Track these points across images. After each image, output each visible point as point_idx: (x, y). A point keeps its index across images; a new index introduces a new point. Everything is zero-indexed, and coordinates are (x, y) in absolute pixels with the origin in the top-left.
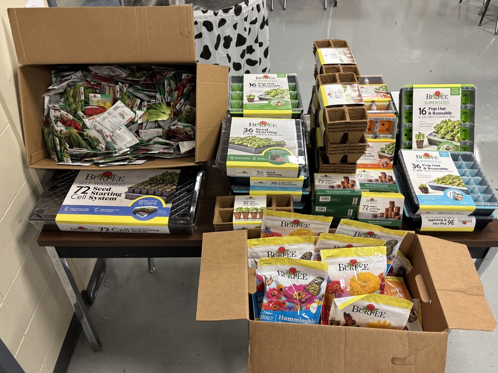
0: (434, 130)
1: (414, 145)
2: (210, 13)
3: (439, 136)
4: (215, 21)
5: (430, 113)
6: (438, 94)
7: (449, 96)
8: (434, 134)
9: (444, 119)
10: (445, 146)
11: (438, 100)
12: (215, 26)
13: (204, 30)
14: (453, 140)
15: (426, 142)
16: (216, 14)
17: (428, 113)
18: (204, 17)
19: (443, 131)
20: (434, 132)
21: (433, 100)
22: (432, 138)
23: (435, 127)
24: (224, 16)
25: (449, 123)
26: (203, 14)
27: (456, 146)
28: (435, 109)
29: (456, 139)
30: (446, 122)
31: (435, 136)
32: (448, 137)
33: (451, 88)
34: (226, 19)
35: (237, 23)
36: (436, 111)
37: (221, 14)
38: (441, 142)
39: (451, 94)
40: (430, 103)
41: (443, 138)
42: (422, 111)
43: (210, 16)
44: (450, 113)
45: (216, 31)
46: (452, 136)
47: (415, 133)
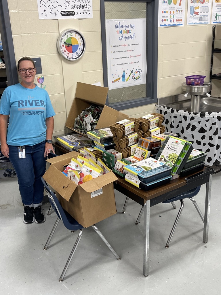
0: (168, 156)
1: (159, 159)
2: (187, 112)
3: (169, 159)
4: (189, 117)
5: (170, 149)
6: (177, 142)
7: (180, 144)
8: (167, 157)
9: (174, 153)
10: (168, 164)
11: (176, 144)
12: (188, 119)
13: (183, 119)
14: (172, 162)
15: (163, 160)
16: (190, 114)
17: (170, 148)
18: (184, 114)
19: (171, 157)
20: (168, 157)
21: (174, 144)
22: (166, 159)
23: (169, 155)
24: (194, 115)
25: (175, 155)
26: (184, 112)
27: (172, 165)
28: (173, 148)
29: (173, 162)
30: (174, 154)
31: (167, 158)
32: (171, 160)
33: (182, 141)
34: (195, 117)
35: (201, 121)
36: (173, 149)
37: (192, 115)
38: (168, 161)
39: (181, 144)
40: (173, 145)
41: (170, 160)
42: (168, 147)
43: (187, 114)
44: (177, 151)
45: (188, 121)
46: (173, 160)
47: (162, 154)
